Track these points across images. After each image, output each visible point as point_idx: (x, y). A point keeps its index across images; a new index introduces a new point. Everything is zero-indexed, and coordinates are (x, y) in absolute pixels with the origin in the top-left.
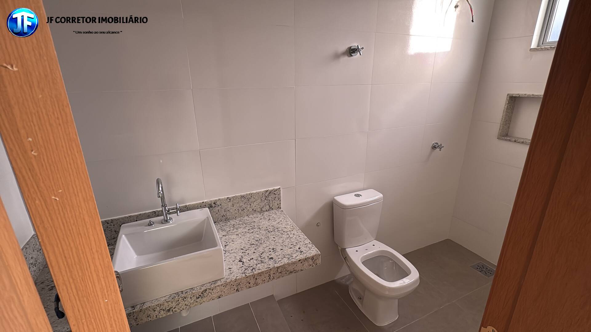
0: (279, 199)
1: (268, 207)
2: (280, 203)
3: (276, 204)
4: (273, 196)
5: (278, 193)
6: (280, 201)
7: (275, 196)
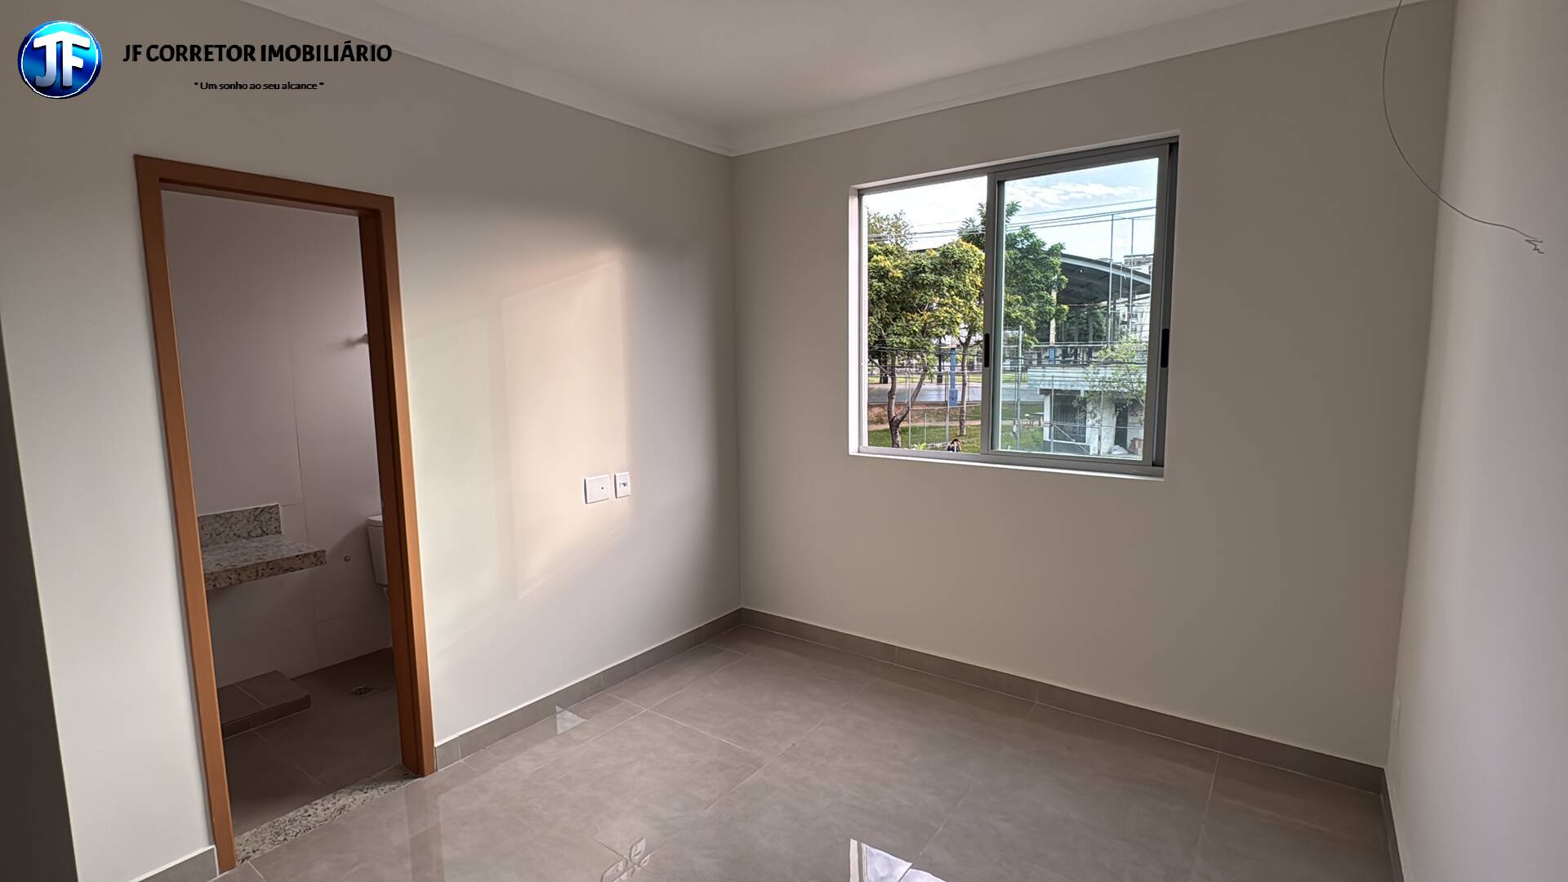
0: (277, 519)
1: (260, 531)
2: (280, 526)
3: (273, 527)
4: (268, 516)
5: (276, 512)
6: (280, 523)
7: (270, 516)
